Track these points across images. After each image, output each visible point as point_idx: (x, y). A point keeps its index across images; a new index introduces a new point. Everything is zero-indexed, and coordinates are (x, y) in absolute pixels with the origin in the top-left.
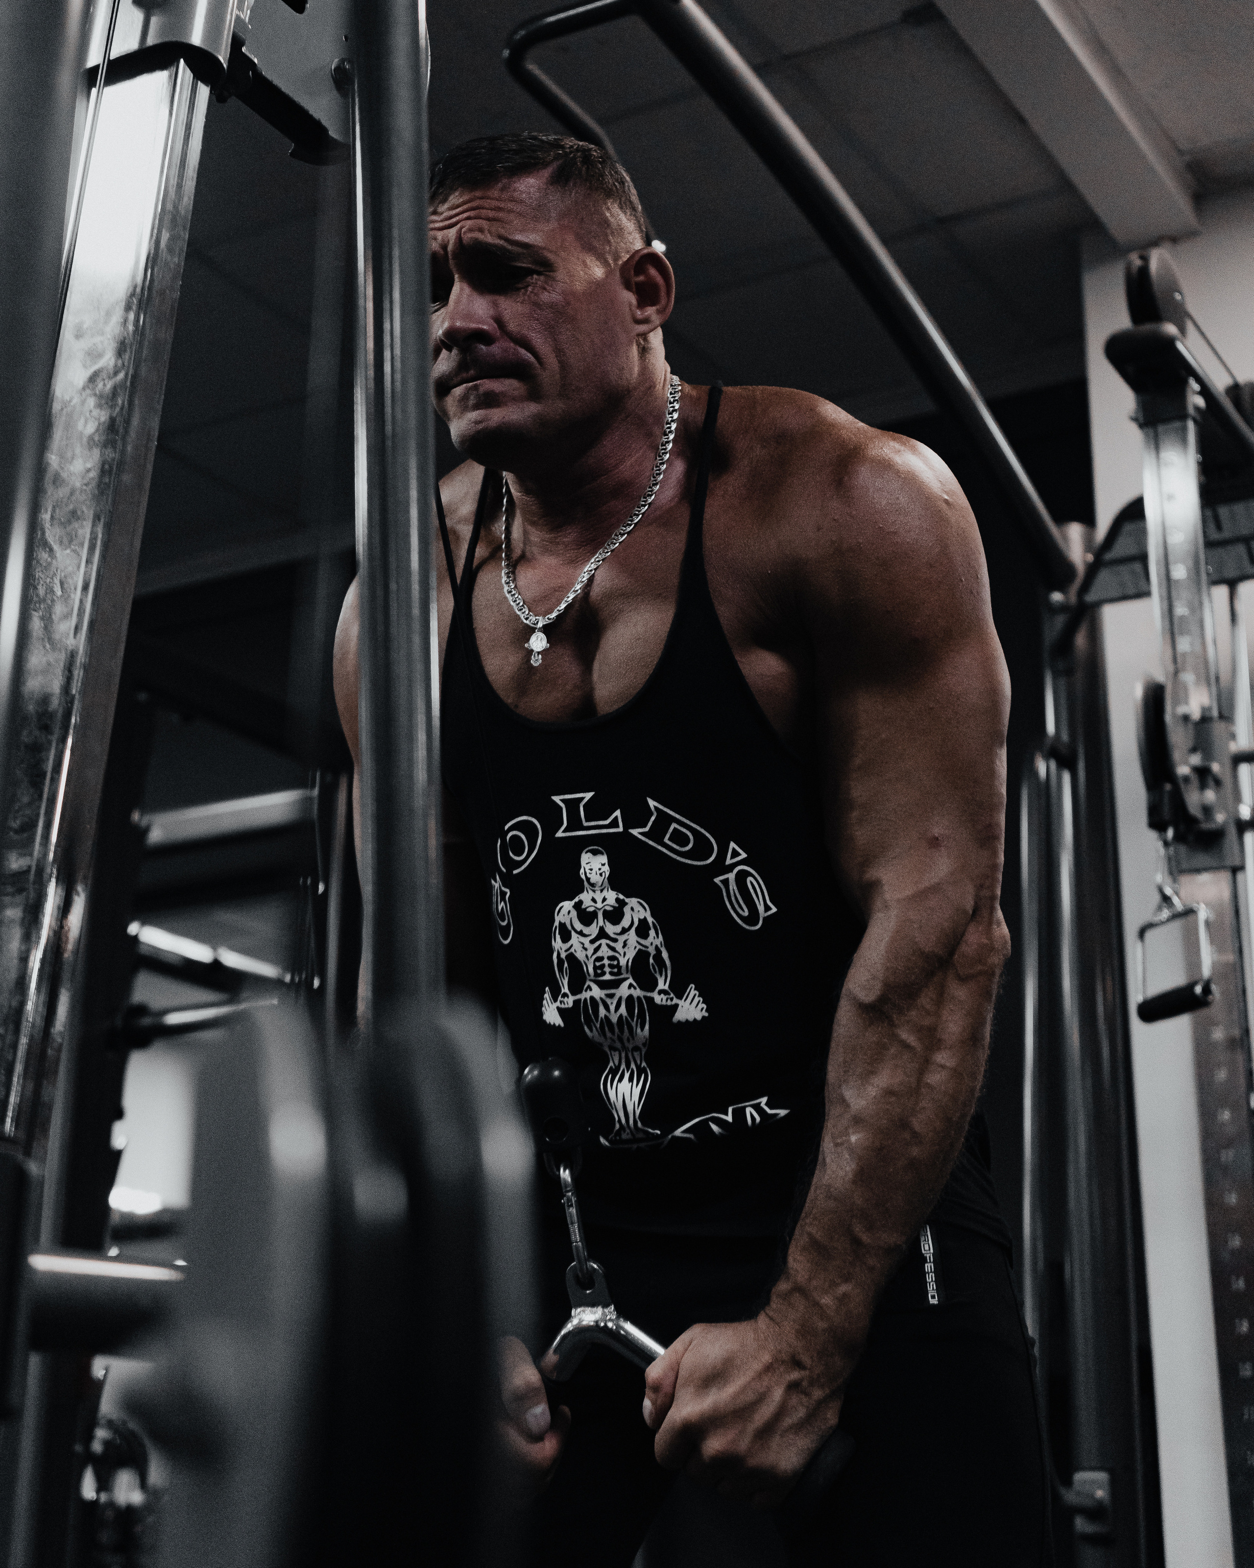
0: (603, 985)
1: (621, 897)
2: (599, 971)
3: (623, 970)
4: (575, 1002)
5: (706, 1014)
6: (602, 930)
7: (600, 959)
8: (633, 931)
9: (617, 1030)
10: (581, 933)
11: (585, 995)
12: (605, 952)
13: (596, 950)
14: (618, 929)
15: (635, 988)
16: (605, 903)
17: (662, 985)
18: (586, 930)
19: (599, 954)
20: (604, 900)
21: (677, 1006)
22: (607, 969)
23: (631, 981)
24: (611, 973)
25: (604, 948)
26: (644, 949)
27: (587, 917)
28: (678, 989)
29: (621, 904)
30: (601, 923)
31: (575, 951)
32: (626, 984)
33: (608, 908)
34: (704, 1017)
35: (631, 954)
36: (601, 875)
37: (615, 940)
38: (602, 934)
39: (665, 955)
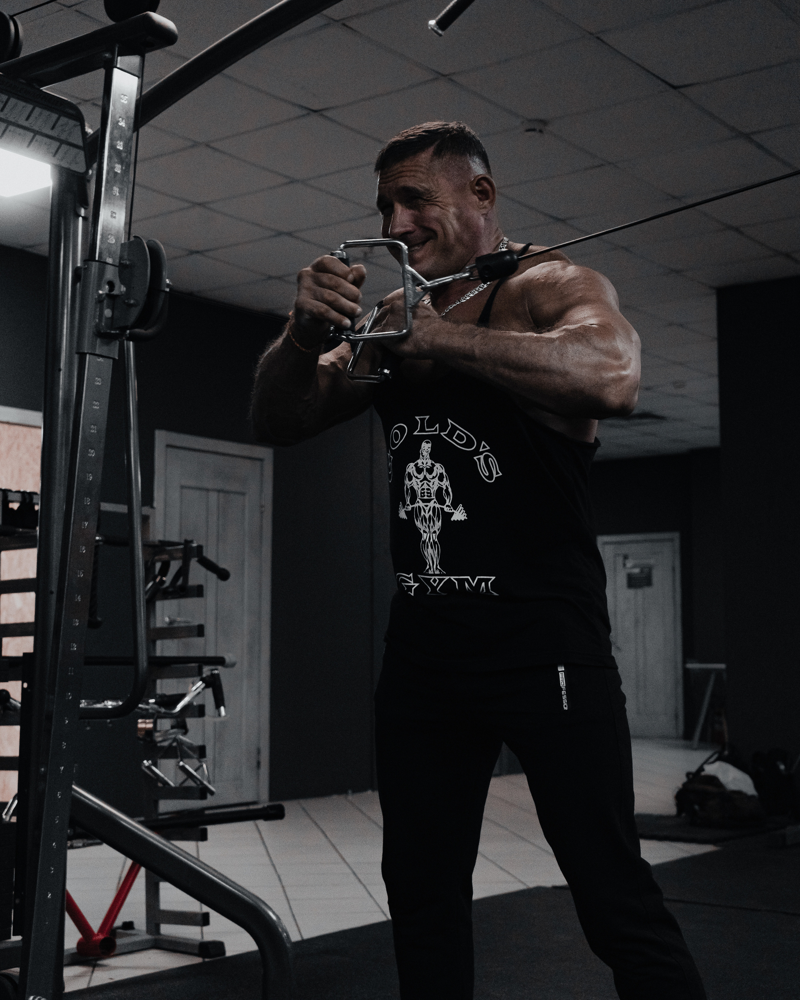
0: (424, 501)
1: (433, 462)
2: (423, 495)
3: (432, 495)
4: (412, 508)
5: (466, 518)
6: (425, 476)
7: (423, 489)
8: (437, 478)
9: (428, 522)
10: (417, 477)
11: (416, 505)
12: (425, 486)
13: (422, 485)
14: (431, 476)
15: (437, 504)
16: (427, 465)
17: (448, 503)
18: (419, 476)
19: (423, 487)
20: (427, 463)
21: (453, 513)
22: (426, 494)
23: (435, 500)
24: (427, 496)
25: (425, 484)
26: (441, 486)
27: (419, 471)
28: (455, 506)
29: (433, 465)
30: (425, 473)
31: (414, 485)
32: (433, 501)
33: (428, 467)
34: (465, 519)
35: (436, 488)
36: (427, 452)
37: (430, 482)
38: (425, 478)
39: (450, 490)
